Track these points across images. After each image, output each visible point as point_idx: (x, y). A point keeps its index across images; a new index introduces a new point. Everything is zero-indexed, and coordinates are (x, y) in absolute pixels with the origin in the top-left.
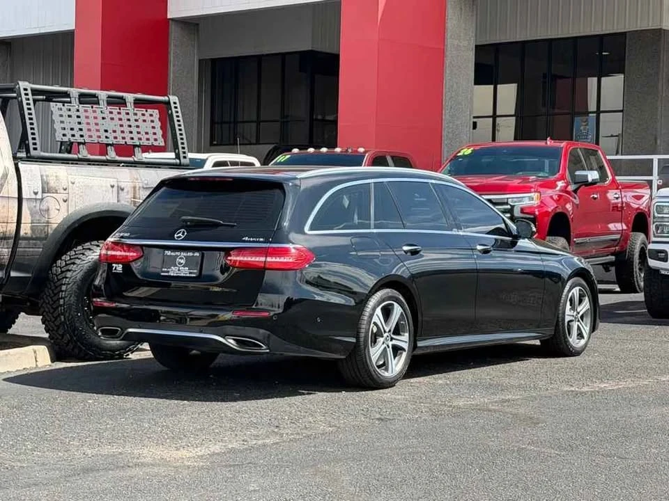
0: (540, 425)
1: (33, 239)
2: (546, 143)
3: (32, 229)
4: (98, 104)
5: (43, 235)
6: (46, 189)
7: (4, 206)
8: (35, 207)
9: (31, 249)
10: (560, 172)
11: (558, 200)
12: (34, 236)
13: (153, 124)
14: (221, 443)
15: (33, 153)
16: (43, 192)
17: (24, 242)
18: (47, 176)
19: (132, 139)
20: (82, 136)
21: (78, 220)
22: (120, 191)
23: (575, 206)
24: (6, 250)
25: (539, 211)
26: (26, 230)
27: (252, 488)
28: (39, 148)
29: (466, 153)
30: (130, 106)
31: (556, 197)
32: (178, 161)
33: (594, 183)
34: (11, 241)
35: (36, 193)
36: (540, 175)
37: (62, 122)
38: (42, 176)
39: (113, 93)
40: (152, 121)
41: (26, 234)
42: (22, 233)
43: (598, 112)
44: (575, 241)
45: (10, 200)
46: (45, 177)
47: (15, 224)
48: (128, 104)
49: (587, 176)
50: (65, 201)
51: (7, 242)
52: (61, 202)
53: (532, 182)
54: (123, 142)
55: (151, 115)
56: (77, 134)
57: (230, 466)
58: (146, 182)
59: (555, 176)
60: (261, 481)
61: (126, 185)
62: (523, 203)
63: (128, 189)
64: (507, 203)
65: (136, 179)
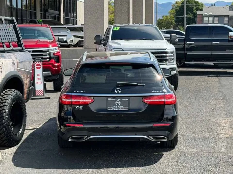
22: (14, 65)
32: (21, 48)
40: (12, 30)
58: (19, 59)
61: (15, 62)
62: (54, 51)
63: (16, 64)
64: (48, 52)
65: (16, 58)
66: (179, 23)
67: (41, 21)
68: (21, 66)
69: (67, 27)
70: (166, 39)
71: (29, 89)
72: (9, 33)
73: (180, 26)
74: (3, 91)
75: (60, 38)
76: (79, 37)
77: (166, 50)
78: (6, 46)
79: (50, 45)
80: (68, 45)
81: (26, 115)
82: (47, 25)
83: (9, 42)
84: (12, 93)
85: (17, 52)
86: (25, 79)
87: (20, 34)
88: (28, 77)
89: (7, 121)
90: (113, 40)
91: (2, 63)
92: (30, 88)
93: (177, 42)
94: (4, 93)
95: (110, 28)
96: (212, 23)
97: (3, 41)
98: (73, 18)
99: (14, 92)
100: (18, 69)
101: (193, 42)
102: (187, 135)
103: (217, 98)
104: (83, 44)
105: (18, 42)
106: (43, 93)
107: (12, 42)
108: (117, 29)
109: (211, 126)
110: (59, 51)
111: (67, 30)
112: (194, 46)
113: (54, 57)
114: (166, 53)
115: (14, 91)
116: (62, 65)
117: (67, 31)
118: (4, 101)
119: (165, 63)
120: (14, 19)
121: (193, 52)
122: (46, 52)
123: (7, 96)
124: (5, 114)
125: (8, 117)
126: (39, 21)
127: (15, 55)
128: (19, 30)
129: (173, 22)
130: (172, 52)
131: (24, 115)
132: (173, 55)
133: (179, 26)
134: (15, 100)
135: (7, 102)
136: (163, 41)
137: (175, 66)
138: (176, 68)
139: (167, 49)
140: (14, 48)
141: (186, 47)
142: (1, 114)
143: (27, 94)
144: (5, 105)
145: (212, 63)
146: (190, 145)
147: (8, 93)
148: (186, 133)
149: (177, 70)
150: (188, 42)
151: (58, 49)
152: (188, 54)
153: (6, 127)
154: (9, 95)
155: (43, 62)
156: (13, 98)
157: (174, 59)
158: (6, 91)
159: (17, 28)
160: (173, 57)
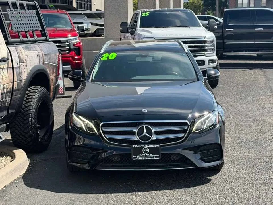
1: (18, 90)
5: (21, 87)
6: (20, 61)
8: (18, 72)
9: (16, 96)
15: (9, 40)
26: (16, 85)
28: (10, 37)
32: (46, 38)
34: (11, 93)
41: (16, 88)
46: (19, 54)
47: (12, 83)
50: (26, 67)
61: (40, 54)
62: (74, 42)
63: (41, 56)
64: (67, 42)
65: (41, 50)
66: (208, 7)
67: (53, 6)
68: (46, 58)
69: (83, 13)
70: (203, 26)
71: (55, 86)
72: (32, 20)
73: (209, 11)
74: (28, 89)
75: (80, 25)
76: (97, 25)
77: (204, 38)
78: (21, 36)
79: (68, 34)
80: (85, 34)
81: (53, 116)
82: (64, 10)
83: (26, 32)
84: (38, 91)
85: (41, 42)
86: (51, 74)
87: (44, 22)
88: (54, 71)
89: (34, 123)
90: (142, 28)
91: (27, 56)
92: (57, 84)
93: (216, 29)
94: (29, 91)
95: (137, 14)
96: (247, 6)
97: (27, 30)
98: (86, 3)
99: (40, 90)
100: (43, 63)
101: (233, 29)
102: (238, 137)
103: (265, 94)
104: (104, 33)
105: (41, 31)
106: (63, 90)
107: (29, 31)
108: (146, 15)
109: (264, 127)
110: (79, 41)
111: (83, 16)
112: (232, 34)
113: (74, 48)
114: (205, 42)
115: (40, 88)
116: (83, 58)
117: (84, 18)
118: (30, 100)
119: (204, 54)
120: (36, 4)
121: (231, 40)
122: (65, 42)
123: (33, 94)
124: (31, 114)
125: (35, 118)
126: (50, 6)
127: (40, 46)
128: (42, 17)
129: (200, 6)
130: (212, 41)
131: (51, 116)
132: (212, 44)
133: (207, 11)
134: (42, 98)
135: (33, 101)
136: (201, 27)
137: (216, 58)
138: (216, 60)
139: (206, 37)
140: (38, 38)
141: (225, 34)
142: (27, 115)
143: (53, 92)
144: (31, 105)
145: (254, 54)
146: (244, 148)
147: (34, 91)
148: (237, 135)
149: (217, 62)
150: (226, 30)
151: (78, 39)
152: (226, 43)
153: (33, 130)
154: (35, 93)
155: (62, 54)
156: (39, 96)
157: (214, 49)
158: (31, 89)
159: (40, 14)
160: (212, 47)
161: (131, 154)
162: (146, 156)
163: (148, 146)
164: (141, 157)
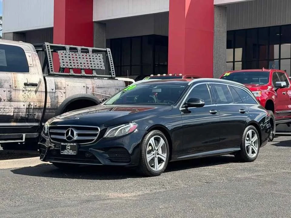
0: (277, 184)
1: (52, 109)
2: (262, 70)
3: (51, 105)
4: (77, 52)
5: (56, 107)
6: (57, 88)
7: (40, 95)
8: (52, 95)
9: (51, 114)
10: (269, 82)
11: (269, 94)
12: (52, 108)
13: (100, 60)
14: (141, 191)
15: (51, 72)
16: (56, 89)
17: (48, 110)
18: (57, 82)
19: (92, 66)
20: (71, 65)
21: (70, 101)
22: (87, 89)
23: (276, 97)
24: (41, 114)
25: (261, 99)
26: (48, 105)
27: (160, 207)
28: (53, 71)
29: (227, 75)
30: (90, 53)
31: (267, 93)
32: (111, 76)
33: (284, 87)
34: (42, 110)
35: (53, 90)
36: (260, 84)
37: (63, 59)
38: (55, 82)
39: (83, 47)
40: (100, 59)
41: (49, 107)
42: (47, 106)
43: (280, 59)
44: (276, 112)
45: (42, 92)
46: (56, 83)
47: (44, 103)
48: (90, 52)
49: (281, 84)
50: (65, 93)
51: (41, 111)
52: (63, 93)
53: (257, 86)
54: (88, 68)
55: (99, 56)
56: (69, 65)
57: (149, 199)
58: (98, 85)
59: (267, 84)
60: (163, 204)
63: (90, 88)
68: (99, 90)
100: (93, 93)
161: (59, 150)
162: (68, 152)
163: (70, 144)
164: (65, 152)
